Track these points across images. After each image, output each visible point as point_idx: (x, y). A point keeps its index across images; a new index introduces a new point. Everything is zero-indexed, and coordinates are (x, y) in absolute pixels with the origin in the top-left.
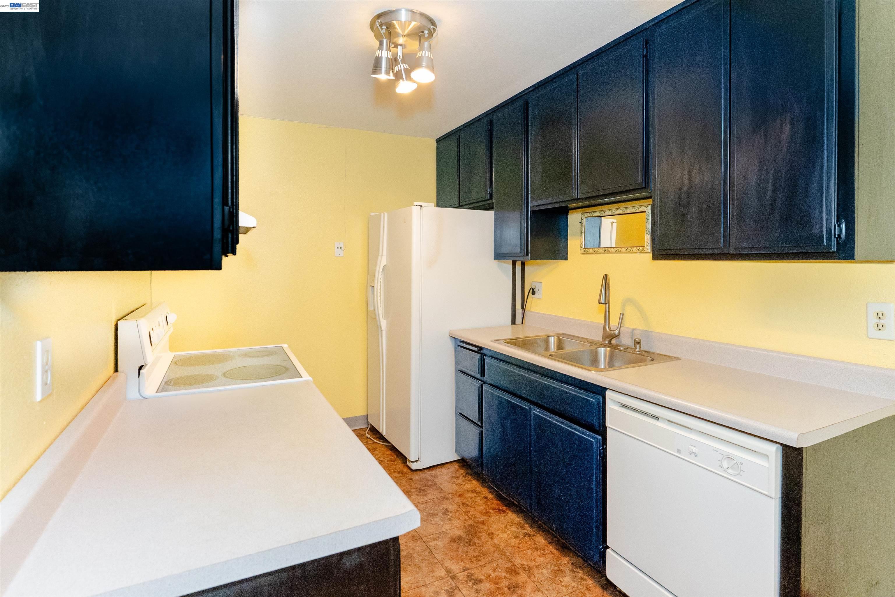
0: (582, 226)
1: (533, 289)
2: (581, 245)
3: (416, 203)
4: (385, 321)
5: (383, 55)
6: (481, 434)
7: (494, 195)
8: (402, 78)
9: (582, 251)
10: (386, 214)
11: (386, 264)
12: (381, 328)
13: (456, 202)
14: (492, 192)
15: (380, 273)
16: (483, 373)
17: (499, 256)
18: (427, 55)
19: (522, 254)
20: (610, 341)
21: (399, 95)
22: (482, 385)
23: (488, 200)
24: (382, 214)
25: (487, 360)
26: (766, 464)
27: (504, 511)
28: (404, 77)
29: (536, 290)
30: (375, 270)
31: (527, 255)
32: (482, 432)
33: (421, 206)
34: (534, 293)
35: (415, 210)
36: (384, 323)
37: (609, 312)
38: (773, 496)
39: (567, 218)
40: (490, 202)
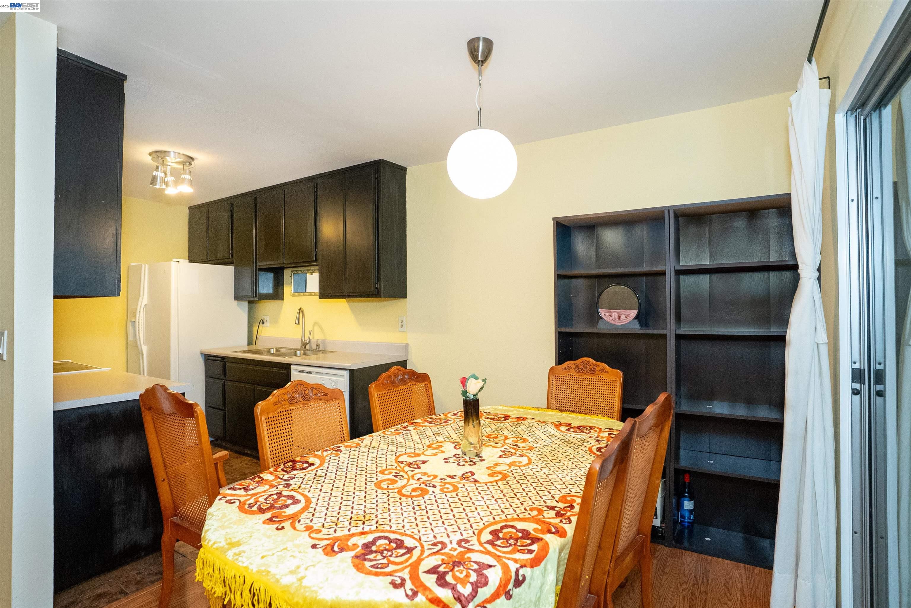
0: (292, 279)
1: (262, 320)
2: (291, 291)
3: (174, 260)
4: (146, 347)
5: (159, 175)
6: (224, 415)
7: (234, 255)
8: (170, 186)
9: (292, 294)
10: (147, 265)
11: (146, 303)
12: (142, 353)
13: (205, 258)
14: (233, 253)
15: (142, 310)
16: (225, 374)
17: (237, 297)
18: (188, 178)
19: (253, 296)
20: (305, 347)
21: (166, 194)
22: (225, 382)
23: (230, 258)
24: (143, 266)
25: (228, 364)
26: (344, 379)
27: (240, 457)
28: (171, 185)
29: (265, 321)
30: (136, 309)
31: (256, 296)
32: (225, 413)
33: (178, 262)
34: (263, 323)
35: (173, 264)
36: (145, 349)
37: (304, 330)
38: (346, 391)
39: (283, 273)
40: (232, 260)
